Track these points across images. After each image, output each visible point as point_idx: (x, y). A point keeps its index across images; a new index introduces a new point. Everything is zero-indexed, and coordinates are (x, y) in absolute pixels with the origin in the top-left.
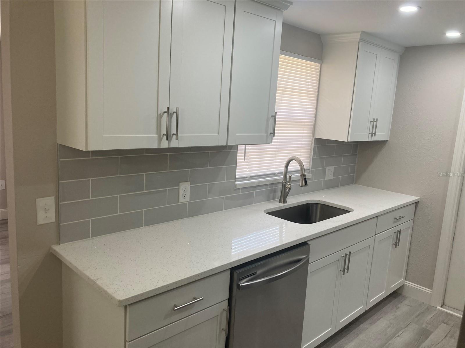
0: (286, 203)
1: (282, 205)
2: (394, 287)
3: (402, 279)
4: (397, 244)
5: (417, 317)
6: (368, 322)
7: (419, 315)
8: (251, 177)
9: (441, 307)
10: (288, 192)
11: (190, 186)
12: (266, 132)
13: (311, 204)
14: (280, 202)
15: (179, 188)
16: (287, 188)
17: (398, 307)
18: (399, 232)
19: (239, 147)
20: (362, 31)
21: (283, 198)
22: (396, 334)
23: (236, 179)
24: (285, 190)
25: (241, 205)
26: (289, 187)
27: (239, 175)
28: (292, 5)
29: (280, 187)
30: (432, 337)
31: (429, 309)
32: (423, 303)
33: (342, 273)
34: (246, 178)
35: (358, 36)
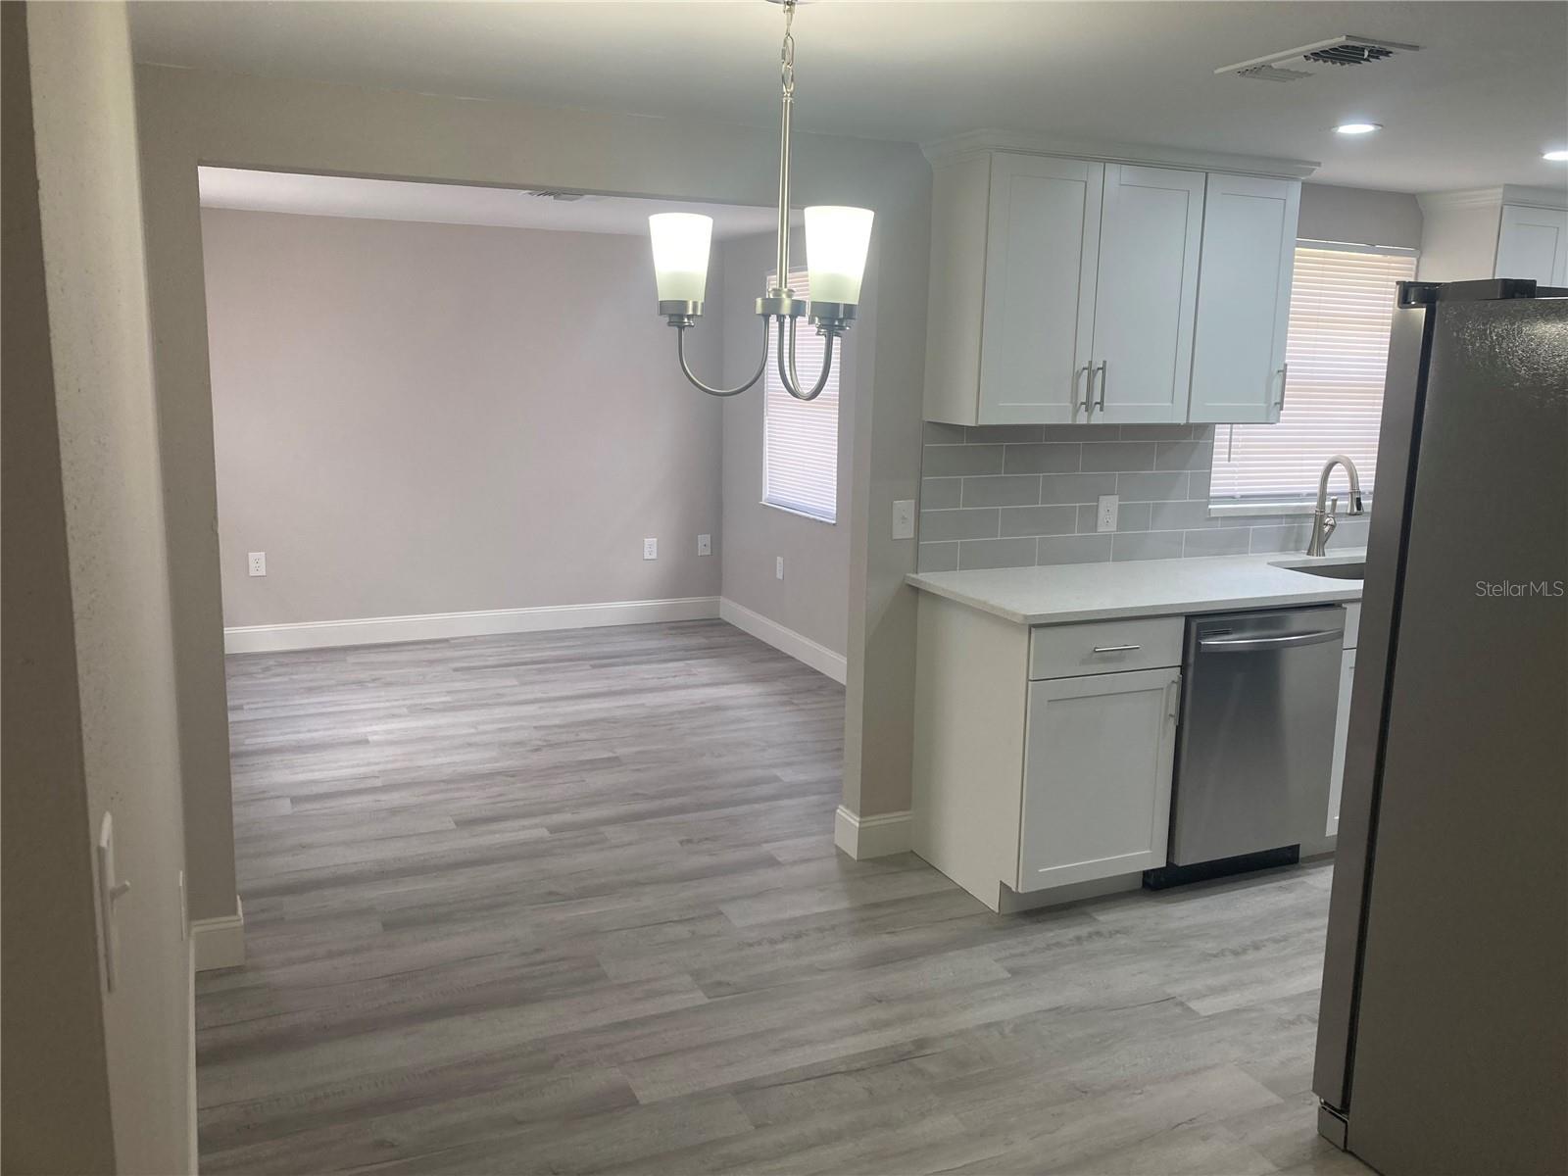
0: (1323, 555)
1: (1315, 558)
8: (1243, 496)
10: (1328, 534)
11: (1120, 505)
12: (1267, 402)
14: (1309, 553)
15: (1097, 506)
16: (1327, 525)
19: (1219, 429)
20: (1506, 185)
21: (1316, 548)
23: (1209, 499)
24: (1321, 529)
26: (1332, 522)
27: (1216, 490)
28: (1321, 166)
29: (1310, 524)
34: (1232, 498)
35: (1496, 196)
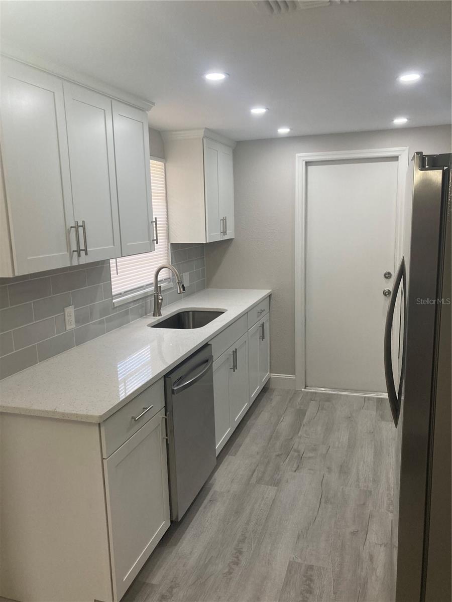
0: (161, 315)
1: (158, 318)
2: (264, 380)
3: (267, 373)
4: (263, 337)
5: (289, 402)
6: (252, 418)
7: (290, 399)
8: (125, 292)
9: (305, 389)
11: (75, 311)
12: (149, 240)
13: (182, 314)
14: (154, 315)
15: (64, 314)
16: (159, 299)
17: (271, 399)
18: (263, 325)
19: (111, 261)
20: (206, 128)
21: (157, 311)
22: (279, 420)
23: (112, 297)
24: (158, 302)
25: (120, 325)
26: (161, 298)
27: (115, 291)
28: (154, 105)
30: (308, 414)
31: (296, 393)
32: (290, 390)
33: (233, 370)
34: (121, 294)
